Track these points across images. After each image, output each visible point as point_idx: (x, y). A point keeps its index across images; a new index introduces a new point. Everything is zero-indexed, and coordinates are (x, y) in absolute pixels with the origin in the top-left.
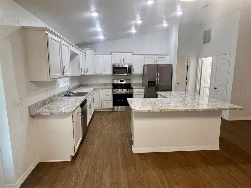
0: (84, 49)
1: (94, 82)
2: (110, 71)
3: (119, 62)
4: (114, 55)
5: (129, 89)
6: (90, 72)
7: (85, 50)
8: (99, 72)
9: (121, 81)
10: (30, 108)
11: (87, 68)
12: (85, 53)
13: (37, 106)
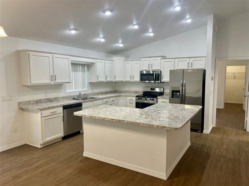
0: (112, 57)
1: (127, 89)
2: (137, 78)
3: (147, 69)
4: (142, 61)
5: (152, 99)
6: (117, 79)
7: (113, 58)
8: (128, 79)
9: (151, 89)
10: (19, 104)
11: (115, 75)
12: (113, 61)
13: (29, 103)
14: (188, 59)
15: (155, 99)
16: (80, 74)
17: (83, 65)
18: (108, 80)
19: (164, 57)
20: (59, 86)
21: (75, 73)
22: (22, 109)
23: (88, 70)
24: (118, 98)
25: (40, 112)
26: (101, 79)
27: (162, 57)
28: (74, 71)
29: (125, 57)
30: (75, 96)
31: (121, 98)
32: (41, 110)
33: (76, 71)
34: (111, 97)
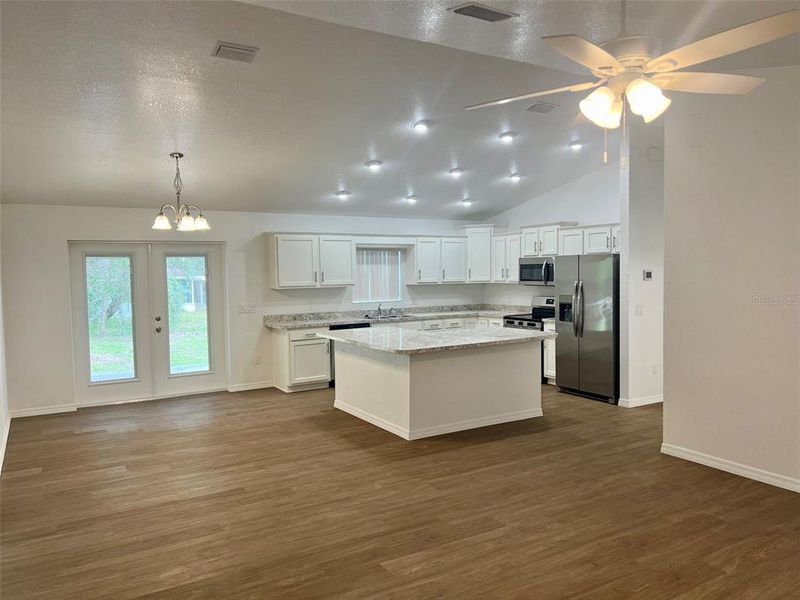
0: (465, 228)
2: (515, 276)
3: (531, 252)
4: (524, 234)
7: (467, 230)
8: (499, 278)
9: (548, 302)
10: (266, 319)
11: (469, 267)
12: (466, 237)
13: (280, 318)
14: (607, 229)
15: (538, 325)
16: (385, 269)
17: (393, 250)
18: (449, 279)
19: (563, 225)
20: (337, 291)
21: (375, 266)
22: (271, 329)
23: (404, 260)
24: (474, 320)
25: (288, 333)
26: (427, 279)
27: (561, 224)
28: (367, 263)
29: (495, 226)
30: (372, 312)
31: (481, 320)
32: (289, 329)
33: (377, 263)
34: (448, 317)
